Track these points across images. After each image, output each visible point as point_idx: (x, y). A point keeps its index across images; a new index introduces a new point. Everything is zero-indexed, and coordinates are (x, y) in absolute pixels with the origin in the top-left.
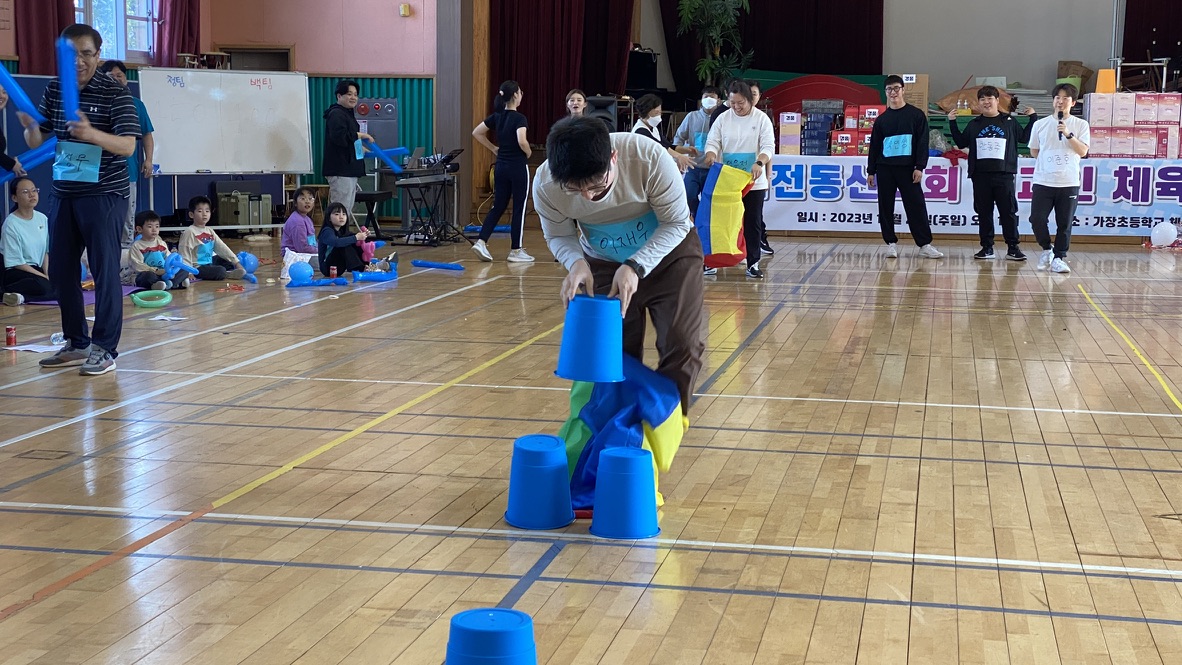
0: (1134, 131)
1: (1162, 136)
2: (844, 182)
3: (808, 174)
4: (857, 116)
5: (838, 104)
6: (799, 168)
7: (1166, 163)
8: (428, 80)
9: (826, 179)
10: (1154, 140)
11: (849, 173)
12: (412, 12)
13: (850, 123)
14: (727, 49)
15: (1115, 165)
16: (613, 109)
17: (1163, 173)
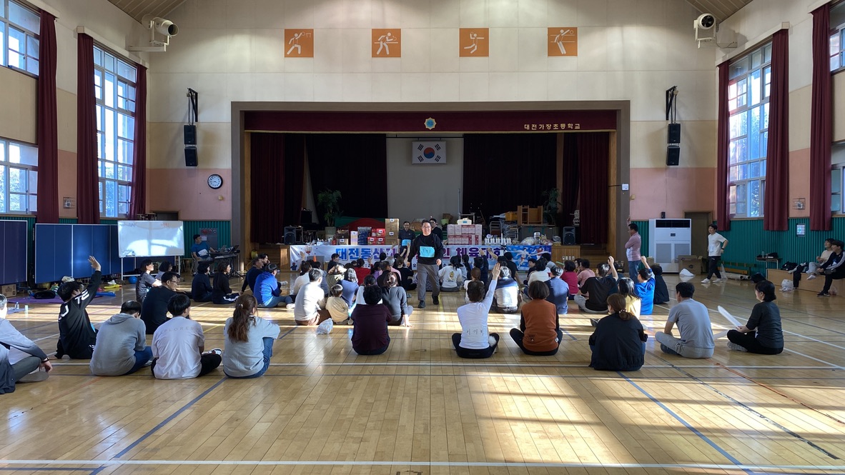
0: (461, 236)
1: (470, 238)
2: (372, 254)
3: (360, 252)
4: (376, 232)
5: (369, 228)
6: (357, 249)
7: (472, 246)
8: (229, 222)
9: (366, 253)
10: (468, 239)
11: (374, 251)
12: (223, 199)
13: (374, 234)
14: (334, 210)
15: (457, 247)
16: (295, 231)
17: (471, 249)
